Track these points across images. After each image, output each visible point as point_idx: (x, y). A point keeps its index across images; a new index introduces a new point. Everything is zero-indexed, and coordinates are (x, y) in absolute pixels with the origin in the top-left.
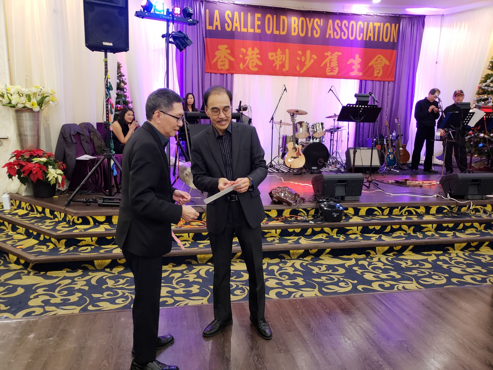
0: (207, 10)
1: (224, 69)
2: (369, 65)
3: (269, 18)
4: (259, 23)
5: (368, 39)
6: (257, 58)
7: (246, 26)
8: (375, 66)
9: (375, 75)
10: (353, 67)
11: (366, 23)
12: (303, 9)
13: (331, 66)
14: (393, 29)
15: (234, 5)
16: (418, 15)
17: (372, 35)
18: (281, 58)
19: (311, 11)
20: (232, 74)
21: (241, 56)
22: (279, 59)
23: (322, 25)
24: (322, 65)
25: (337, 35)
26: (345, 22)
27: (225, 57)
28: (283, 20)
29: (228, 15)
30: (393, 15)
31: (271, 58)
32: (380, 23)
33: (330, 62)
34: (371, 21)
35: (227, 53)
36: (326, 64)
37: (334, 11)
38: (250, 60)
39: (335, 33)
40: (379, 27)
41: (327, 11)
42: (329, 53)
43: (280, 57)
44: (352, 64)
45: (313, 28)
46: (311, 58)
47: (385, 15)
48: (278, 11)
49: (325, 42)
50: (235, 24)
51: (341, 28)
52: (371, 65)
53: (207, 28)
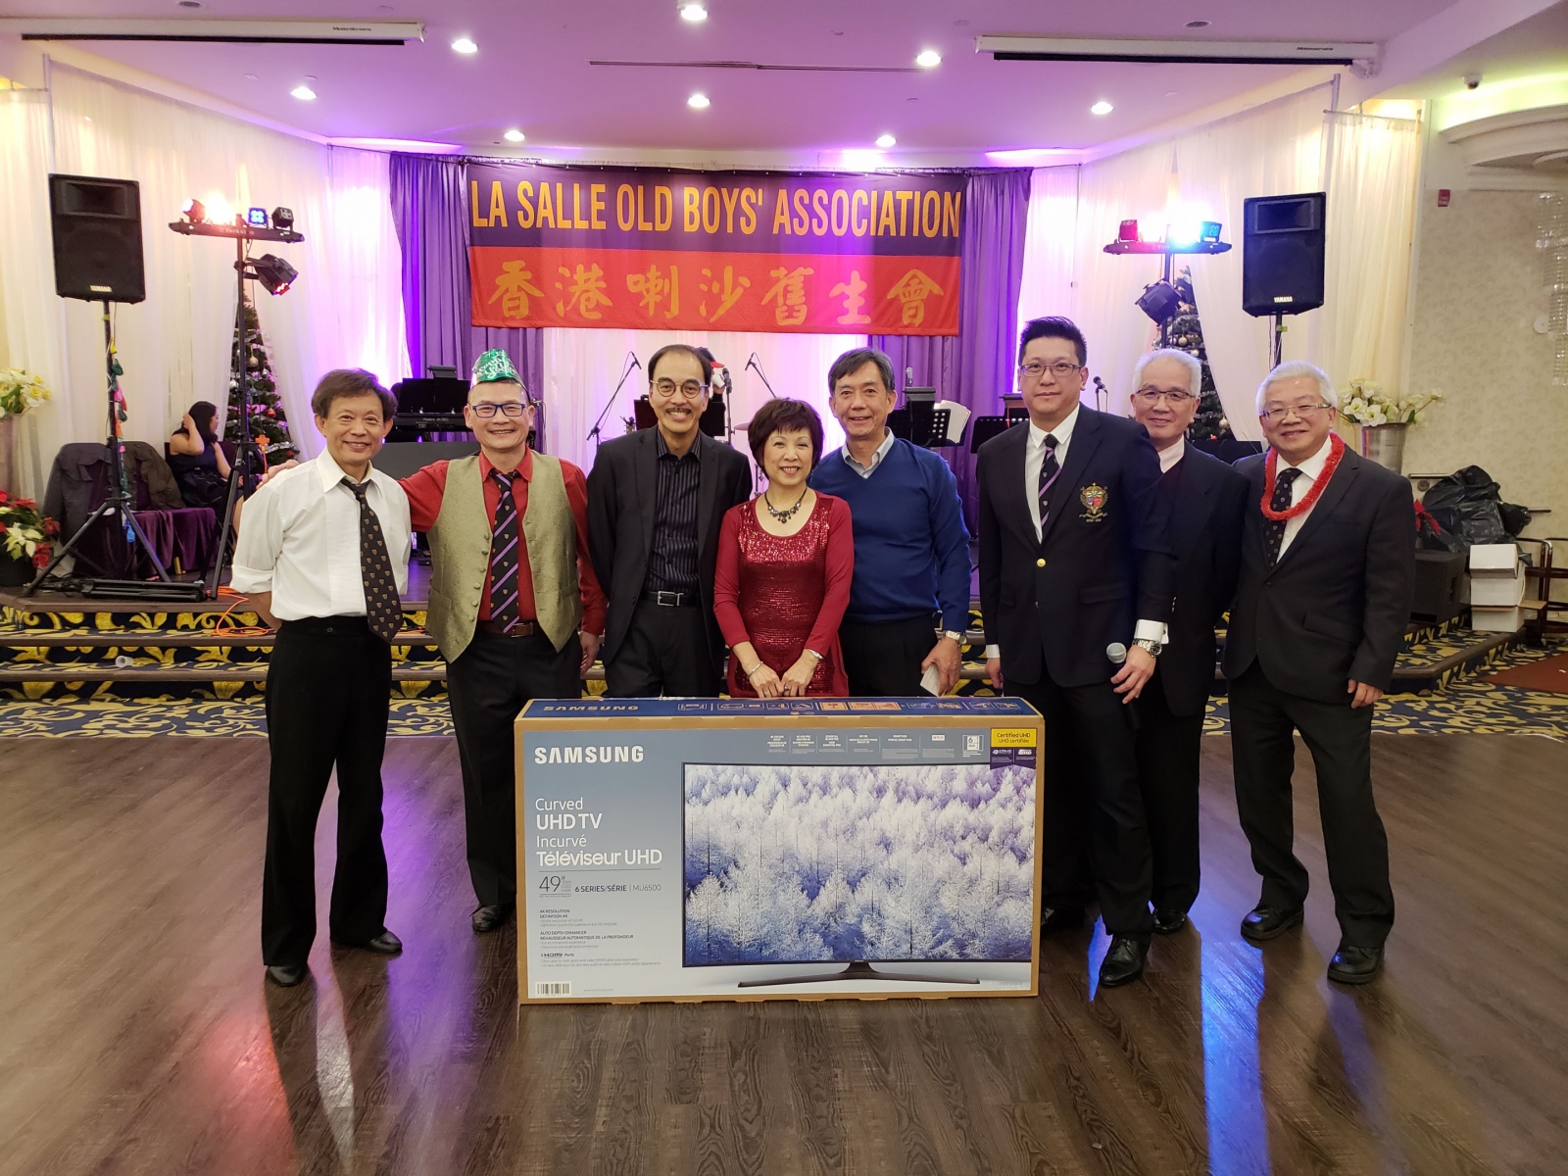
0: (475, 184)
1: (518, 318)
2: (889, 297)
3: (626, 195)
4: (602, 206)
5: (881, 233)
6: (599, 289)
7: (568, 214)
8: (903, 300)
9: (906, 321)
10: (846, 304)
11: (874, 194)
12: (713, 169)
13: (788, 302)
14: (948, 206)
15: (538, 167)
16: (1014, 168)
17: (891, 221)
18: (659, 288)
19: (733, 171)
20: (539, 328)
21: (559, 285)
22: (653, 291)
23: (760, 203)
24: (765, 301)
25: (801, 225)
26: (821, 193)
27: (520, 289)
28: (663, 196)
29: (525, 192)
30: (945, 171)
31: (633, 289)
32: (912, 193)
33: (786, 292)
34: (887, 189)
35: (525, 280)
36: (774, 299)
37: (793, 168)
38: (580, 295)
39: (796, 221)
40: (910, 203)
41: (772, 169)
42: (783, 271)
43: (656, 285)
45: (738, 212)
46: (736, 284)
47: (924, 173)
48: (649, 177)
49: (771, 244)
50: (542, 213)
51: (809, 209)
52: (893, 296)
53: (476, 224)
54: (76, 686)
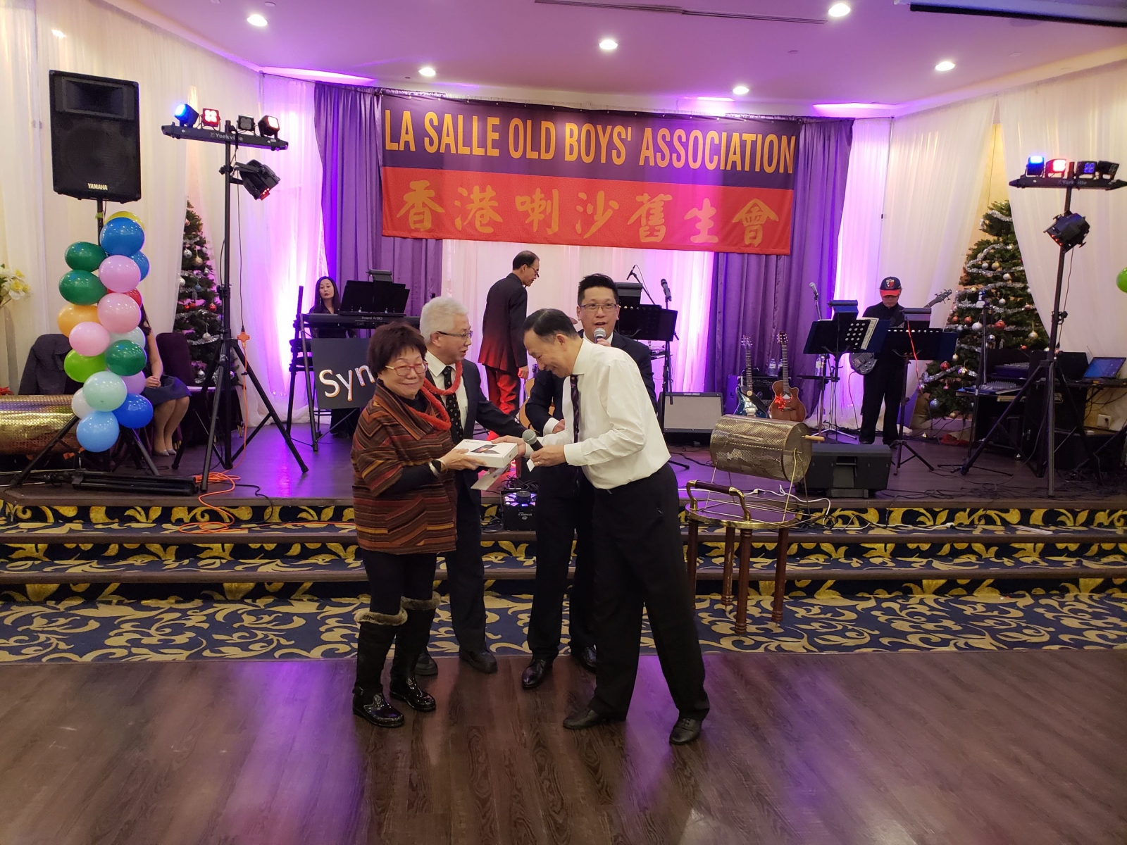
0: (388, 112)
1: (422, 230)
2: (733, 221)
3: (517, 127)
4: (496, 136)
5: (729, 168)
6: (492, 207)
7: (467, 142)
8: (745, 224)
9: (747, 242)
10: (698, 226)
11: (724, 135)
12: (590, 108)
13: (650, 223)
14: (785, 148)
15: (443, 100)
16: (838, 118)
17: (738, 158)
18: (542, 209)
19: (607, 111)
20: (439, 240)
21: (457, 203)
22: (537, 210)
23: (629, 139)
24: (630, 222)
25: (663, 158)
26: (680, 132)
27: (424, 205)
28: (548, 130)
29: (431, 121)
30: (783, 119)
31: (520, 208)
32: (755, 135)
33: (648, 214)
34: (736, 131)
35: (429, 198)
36: (639, 219)
37: (657, 110)
38: (476, 212)
39: (659, 155)
40: (754, 143)
41: (641, 110)
42: (646, 197)
43: (540, 206)
44: (696, 220)
45: (611, 145)
46: (607, 207)
47: (765, 119)
48: (537, 113)
49: (637, 173)
50: (445, 140)
51: (670, 145)
52: (737, 221)
53: (388, 148)
54: (82, 588)
